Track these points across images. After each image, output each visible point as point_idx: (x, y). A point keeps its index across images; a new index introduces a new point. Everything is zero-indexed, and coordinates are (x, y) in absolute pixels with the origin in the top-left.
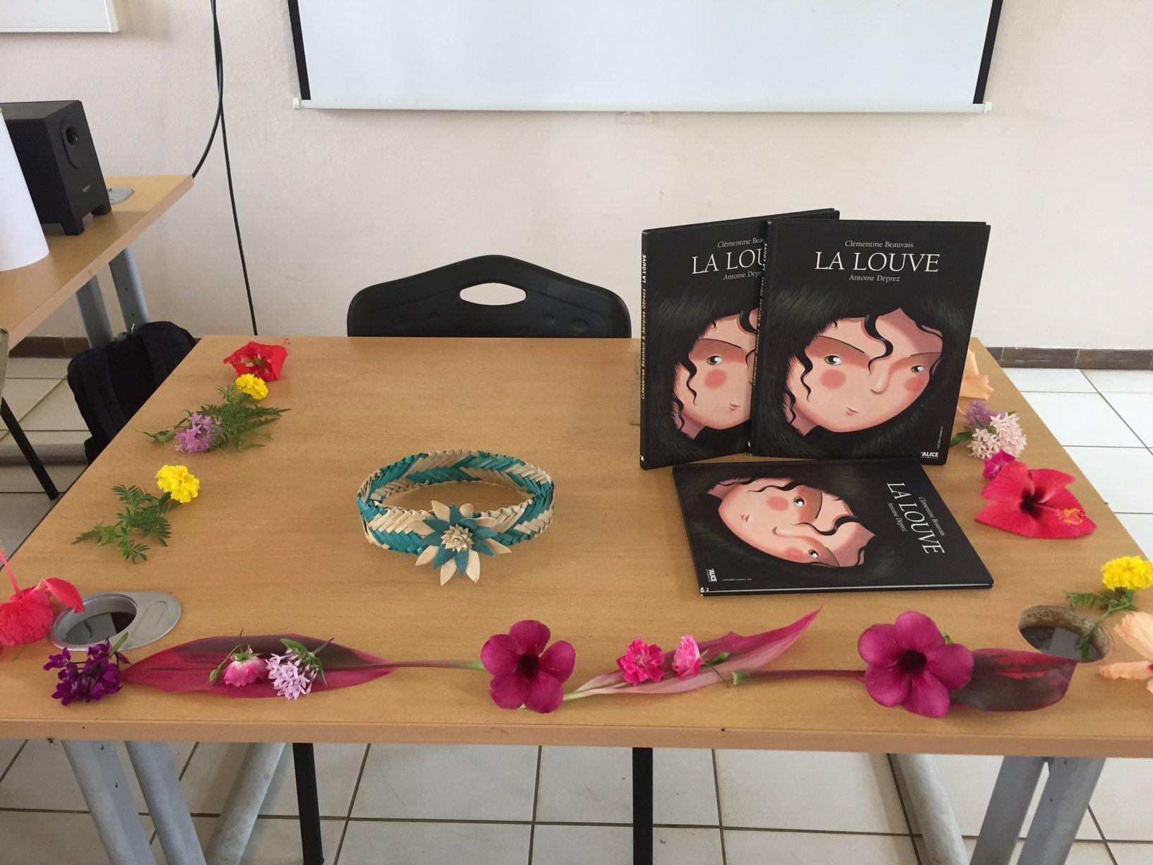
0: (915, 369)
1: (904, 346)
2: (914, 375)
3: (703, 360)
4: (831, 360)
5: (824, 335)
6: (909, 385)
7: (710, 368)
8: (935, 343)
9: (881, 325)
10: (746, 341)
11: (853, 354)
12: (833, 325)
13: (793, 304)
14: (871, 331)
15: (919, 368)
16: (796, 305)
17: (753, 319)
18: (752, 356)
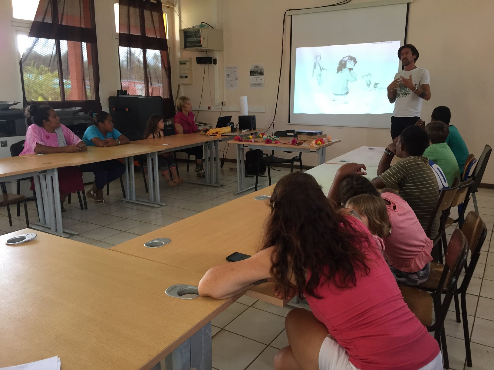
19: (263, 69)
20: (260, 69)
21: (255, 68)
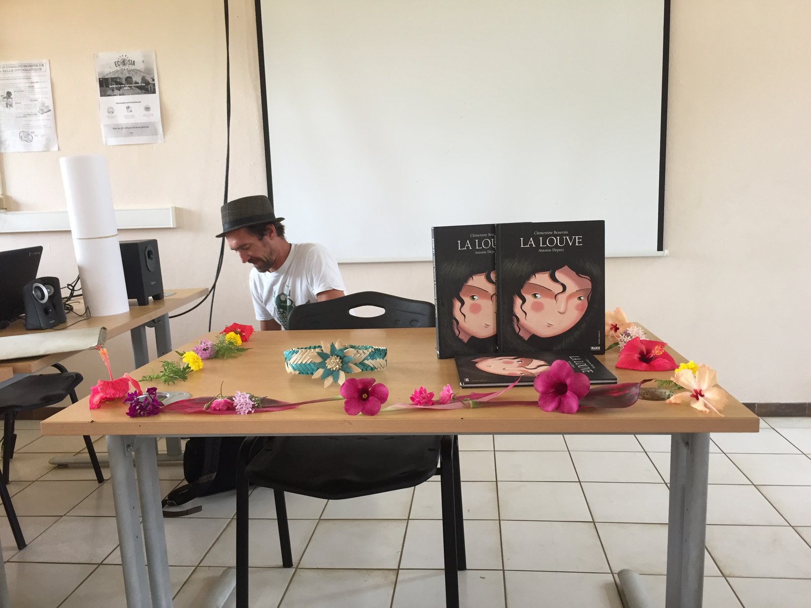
0: (579, 298)
1: (572, 286)
2: (579, 302)
3: (468, 296)
4: (535, 295)
5: (530, 282)
6: (578, 308)
7: (472, 302)
8: (587, 284)
9: (559, 275)
10: (490, 289)
11: (546, 292)
12: (534, 276)
13: (513, 266)
14: (554, 279)
15: (581, 298)
16: (514, 266)
17: (493, 276)
18: (494, 297)
19: (150, 71)
20: (137, 71)
21: (118, 68)
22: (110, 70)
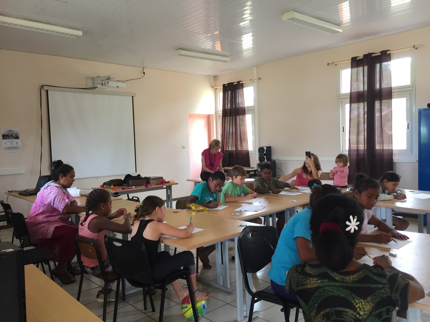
19: (18, 133)
20: (14, 133)
21: (8, 132)
22: (6, 133)
